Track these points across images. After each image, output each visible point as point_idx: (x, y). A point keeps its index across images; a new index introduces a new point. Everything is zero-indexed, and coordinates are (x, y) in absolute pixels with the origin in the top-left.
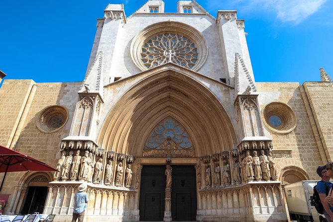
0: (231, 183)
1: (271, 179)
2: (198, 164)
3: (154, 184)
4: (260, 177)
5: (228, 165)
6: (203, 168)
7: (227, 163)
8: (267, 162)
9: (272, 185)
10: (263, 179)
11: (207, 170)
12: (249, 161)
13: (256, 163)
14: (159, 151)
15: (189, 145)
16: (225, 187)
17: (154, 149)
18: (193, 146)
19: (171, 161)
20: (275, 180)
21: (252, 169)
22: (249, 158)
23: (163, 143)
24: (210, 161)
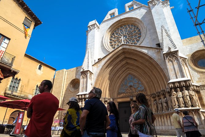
0: (168, 109)
1: (192, 106)
2: (149, 99)
3: (125, 112)
4: (182, 105)
5: (166, 98)
6: (152, 101)
7: (165, 97)
8: (187, 95)
9: (193, 110)
10: (186, 107)
11: (155, 102)
12: (174, 96)
13: (179, 96)
14: (126, 94)
15: (143, 88)
16: (165, 112)
17: (124, 93)
18: (145, 88)
19: (132, 99)
20: (196, 106)
21: (176, 100)
22: (173, 93)
23: (128, 89)
24: (155, 96)
